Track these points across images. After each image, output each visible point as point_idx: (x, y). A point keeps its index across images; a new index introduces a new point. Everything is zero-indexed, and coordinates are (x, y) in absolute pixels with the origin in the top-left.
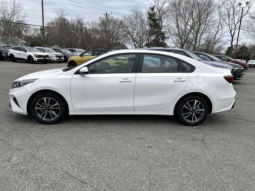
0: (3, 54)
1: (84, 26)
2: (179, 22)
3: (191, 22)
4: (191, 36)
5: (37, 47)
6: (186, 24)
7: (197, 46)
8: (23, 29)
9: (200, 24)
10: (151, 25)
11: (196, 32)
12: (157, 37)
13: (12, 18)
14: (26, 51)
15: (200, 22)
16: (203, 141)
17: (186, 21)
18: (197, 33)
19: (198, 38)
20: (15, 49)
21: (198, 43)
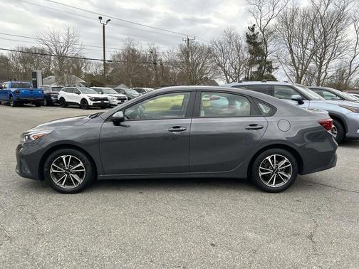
0: (53, 98)
1: (159, 58)
2: (292, 45)
3: (311, 45)
4: (312, 64)
5: (94, 87)
6: (305, 47)
7: (322, 78)
8: (82, 64)
9: (326, 47)
10: (250, 52)
11: (320, 59)
12: (260, 68)
13: (65, 52)
14: (79, 93)
15: (325, 44)
16: (311, 237)
17: (304, 43)
18: (322, 59)
19: (324, 67)
20: (66, 91)
21: (324, 74)
